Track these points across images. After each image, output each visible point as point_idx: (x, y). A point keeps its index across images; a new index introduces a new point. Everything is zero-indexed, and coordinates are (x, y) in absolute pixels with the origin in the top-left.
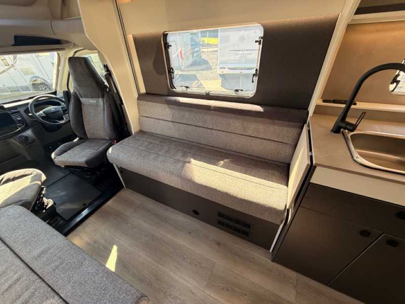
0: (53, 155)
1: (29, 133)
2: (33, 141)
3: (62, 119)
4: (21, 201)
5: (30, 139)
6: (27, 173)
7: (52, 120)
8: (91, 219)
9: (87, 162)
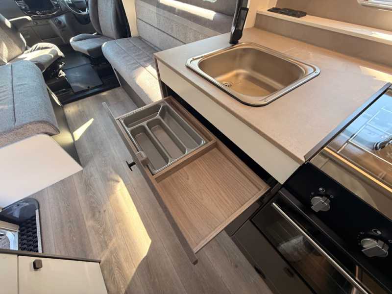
0: (71, 40)
1: (63, 18)
2: (65, 26)
3: (84, 10)
5: (62, 24)
6: (49, 46)
7: (78, 10)
9: (89, 51)
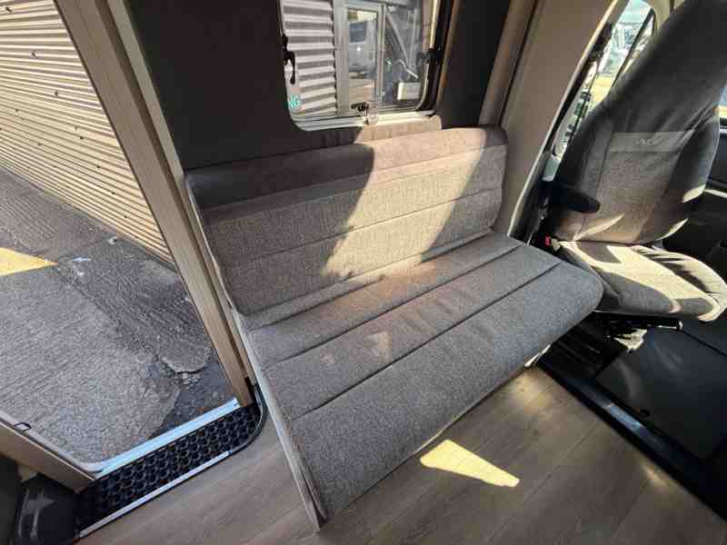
4: (618, 293)
8: (603, 427)
